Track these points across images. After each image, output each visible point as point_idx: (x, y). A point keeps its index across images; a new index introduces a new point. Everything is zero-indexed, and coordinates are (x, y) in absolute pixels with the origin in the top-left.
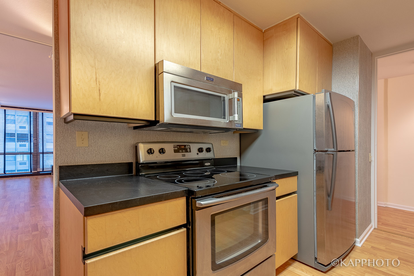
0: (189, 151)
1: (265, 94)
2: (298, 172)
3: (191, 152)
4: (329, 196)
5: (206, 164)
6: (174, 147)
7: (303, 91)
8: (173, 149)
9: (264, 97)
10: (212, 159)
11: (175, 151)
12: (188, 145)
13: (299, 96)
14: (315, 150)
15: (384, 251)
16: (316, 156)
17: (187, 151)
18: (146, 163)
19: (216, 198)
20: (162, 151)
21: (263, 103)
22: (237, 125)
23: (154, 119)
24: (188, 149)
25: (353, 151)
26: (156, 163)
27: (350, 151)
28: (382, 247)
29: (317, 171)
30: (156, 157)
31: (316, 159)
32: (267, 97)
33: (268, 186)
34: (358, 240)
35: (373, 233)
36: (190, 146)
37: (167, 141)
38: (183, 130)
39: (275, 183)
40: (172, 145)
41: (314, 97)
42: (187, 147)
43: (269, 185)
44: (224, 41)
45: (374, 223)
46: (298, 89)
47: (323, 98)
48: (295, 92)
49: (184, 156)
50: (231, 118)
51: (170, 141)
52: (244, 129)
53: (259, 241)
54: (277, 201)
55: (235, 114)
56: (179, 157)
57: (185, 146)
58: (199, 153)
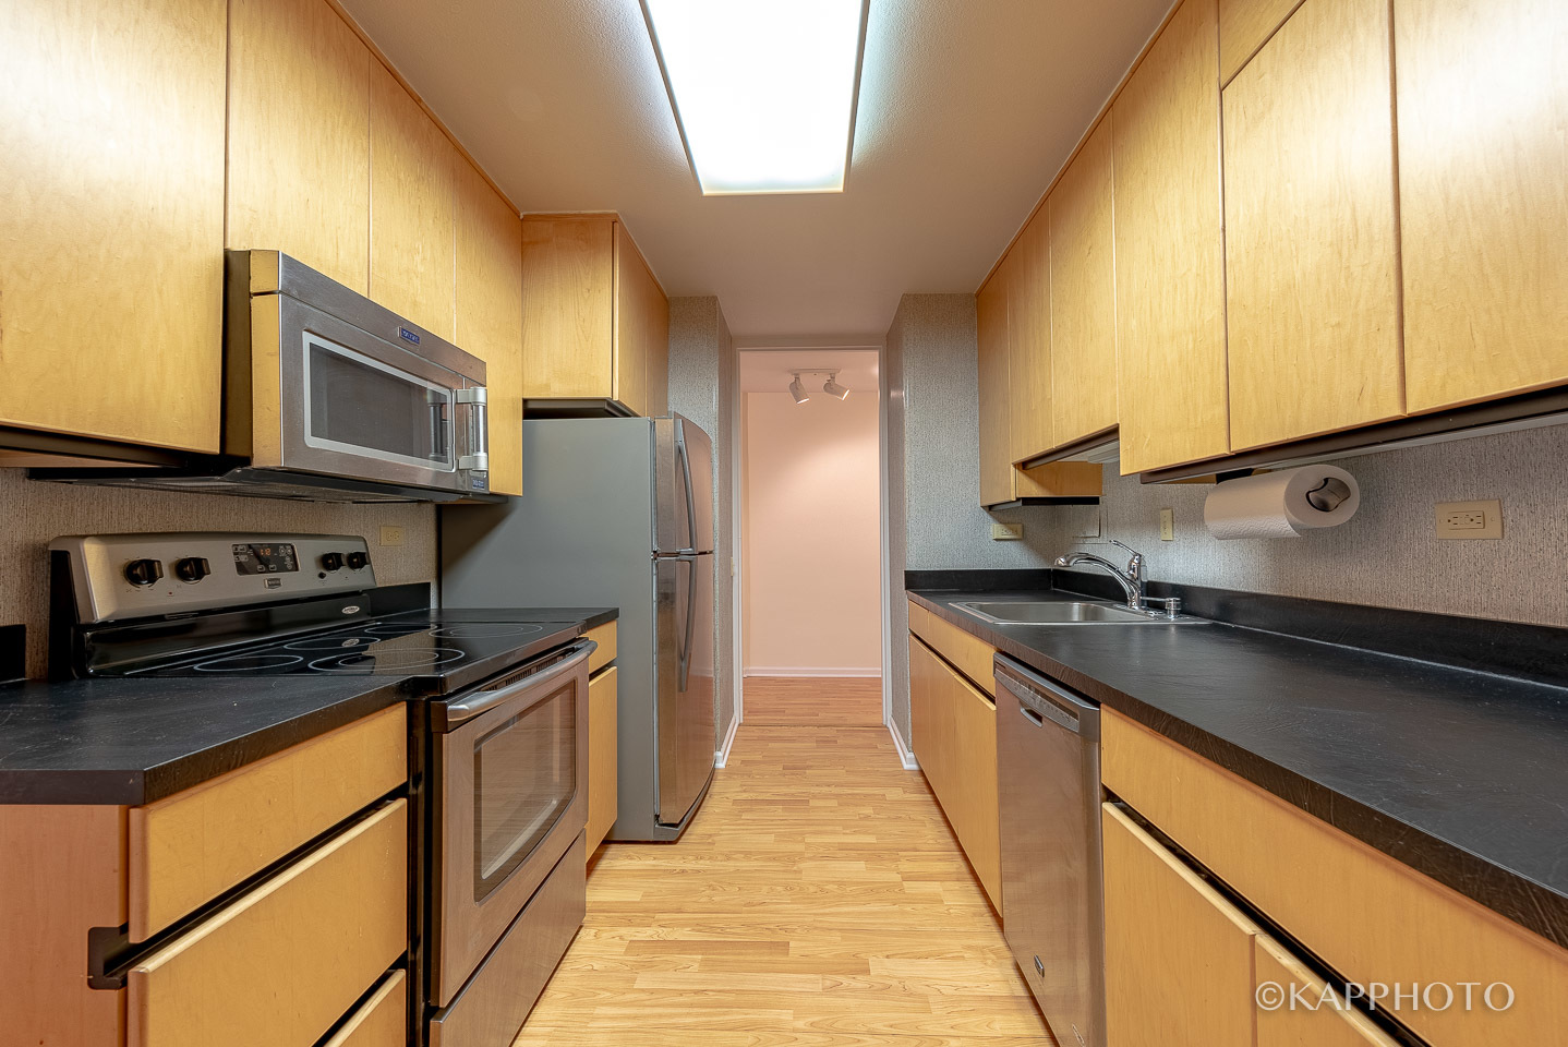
0: (290, 567)
1: (526, 397)
2: (618, 609)
3: (297, 570)
4: (682, 659)
5: (347, 610)
6: (235, 554)
7: (626, 407)
8: (232, 560)
9: (525, 401)
10: (364, 591)
11: (242, 569)
12: (285, 545)
13: (616, 416)
14: (655, 552)
15: (760, 762)
16: (657, 566)
17: (282, 569)
18: (119, 622)
19: (490, 689)
20: (191, 569)
21: (524, 418)
22: (475, 482)
23: (216, 450)
24: (288, 559)
25: (711, 552)
26: (160, 618)
27: (705, 553)
28: (758, 757)
29: (659, 603)
30: (167, 596)
31: (657, 574)
32: (532, 406)
33: (578, 649)
34: (719, 754)
35: (740, 734)
36: (292, 547)
37: (183, 530)
38: (288, 492)
39: (587, 639)
40: (226, 546)
41: (653, 424)
42: (282, 551)
43: (579, 646)
44: (431, 221)
45: (738, 716)
46: (616, 398)
47: (670, 429)
48: (610, 404)
49: (274, 583)
50: (464, 461)
51: (195, 529)
52: (492, 495)
53: (555, 802)
54: (590, 684)
55: (478, 450)
56: (256, 588)
57: (275, 548)
58: (324, 572)
